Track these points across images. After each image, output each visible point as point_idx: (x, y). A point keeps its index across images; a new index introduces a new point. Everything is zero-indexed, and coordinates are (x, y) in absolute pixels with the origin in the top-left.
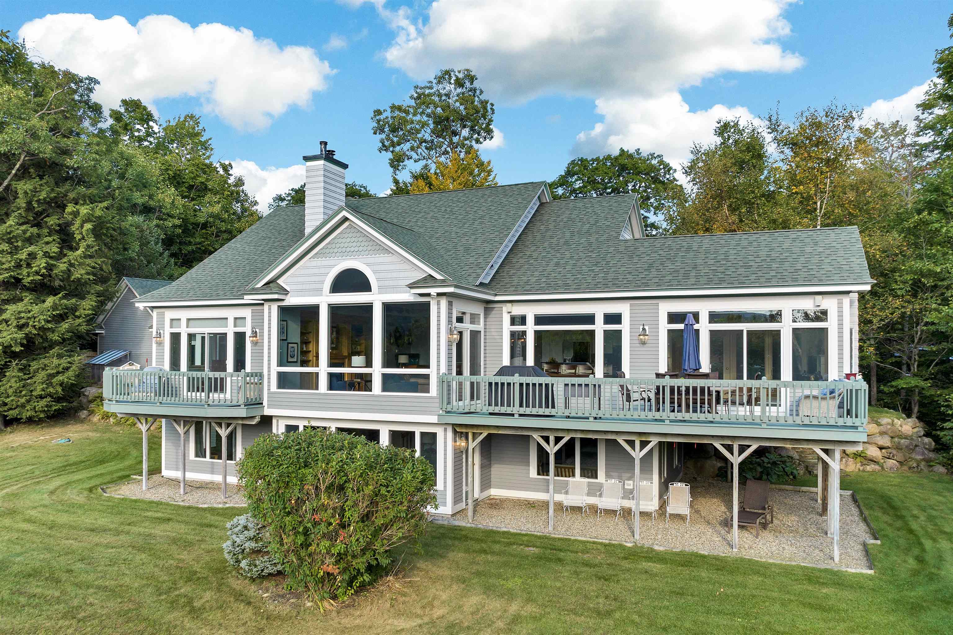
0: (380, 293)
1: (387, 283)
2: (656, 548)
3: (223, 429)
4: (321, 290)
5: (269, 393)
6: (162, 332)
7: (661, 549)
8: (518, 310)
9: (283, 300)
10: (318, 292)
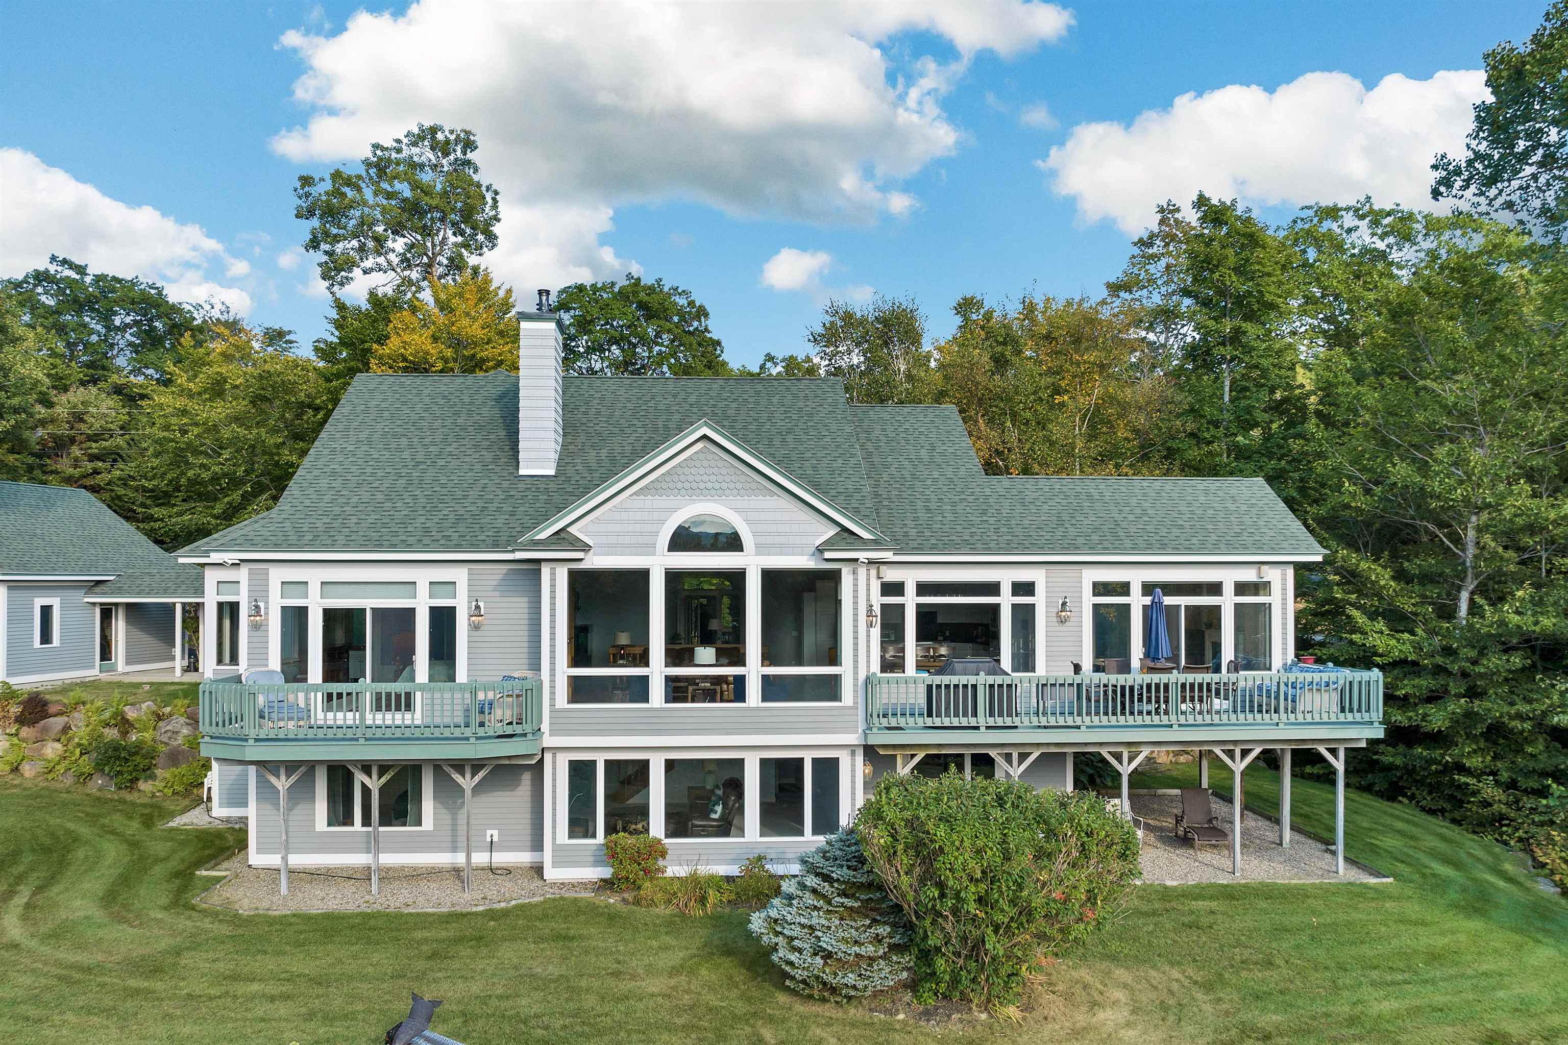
0: (758, 553)
1: (769, 540)
2: (1169, 883)
3: (468, 776)
4: (654, 546)
5: (553, 710)
6: (262, 605)
7: (1175, 883)
8: (892, 575)
9: (581, 560)
10: (650, 549)
